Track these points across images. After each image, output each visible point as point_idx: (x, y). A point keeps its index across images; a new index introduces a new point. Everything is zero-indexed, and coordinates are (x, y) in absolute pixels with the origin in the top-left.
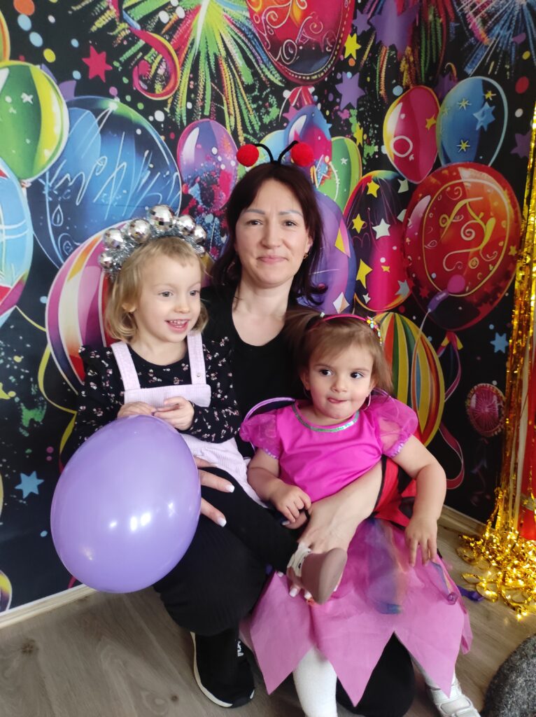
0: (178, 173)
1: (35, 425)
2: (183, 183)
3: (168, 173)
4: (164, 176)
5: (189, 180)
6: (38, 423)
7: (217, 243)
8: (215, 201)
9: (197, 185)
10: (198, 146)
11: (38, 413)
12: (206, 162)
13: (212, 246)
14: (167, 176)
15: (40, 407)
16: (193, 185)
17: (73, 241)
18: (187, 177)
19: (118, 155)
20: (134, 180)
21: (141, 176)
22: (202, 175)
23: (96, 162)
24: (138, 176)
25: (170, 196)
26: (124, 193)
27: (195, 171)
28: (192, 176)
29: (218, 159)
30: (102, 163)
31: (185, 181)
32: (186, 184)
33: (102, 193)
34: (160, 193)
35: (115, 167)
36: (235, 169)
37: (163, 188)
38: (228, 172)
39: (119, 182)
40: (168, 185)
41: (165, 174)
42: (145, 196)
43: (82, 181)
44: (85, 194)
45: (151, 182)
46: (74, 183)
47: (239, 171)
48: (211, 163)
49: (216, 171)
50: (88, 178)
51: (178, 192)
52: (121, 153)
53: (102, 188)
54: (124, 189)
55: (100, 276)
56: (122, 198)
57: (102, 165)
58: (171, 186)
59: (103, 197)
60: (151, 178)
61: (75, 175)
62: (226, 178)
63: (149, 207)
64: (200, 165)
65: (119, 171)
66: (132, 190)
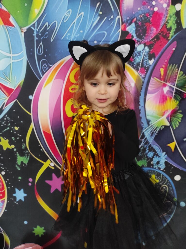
0: (119, 17)
1: (24, 165)
2: (123, 23)
3: (112, 17)
4: (109, 19)
5: (127, 20)
6: (25, 164)
7: (145, 65)
8: (146, 34)
9: (133, 25)
11: (25, 159)
12: (143, 7)
13: (141, 67)
14: (112, 19)
15: (26, 156)
16: (130, 24)
17: (48, 64)
18: (126, 19)
19: (78, 8)
20: (88, 23)
21: (93, 20)
22: (138, 17)
23: (64, 14)
24: (91, 20)
25: (113, 33)
26: (81, 33)
27: (133, 14)
28: (130, 18)
29: (152, 4)
30: (68, 14)
31: (124, 21)
32: (125, 23)
33: (67, 33)
34: (105, 31)
35: (76, 16)
36: (167, 9)
37: (108, 27)
38: (160, 13)
39: (78, 25)
40: (111, 25)
41: (110, 18)
42: (95, 34)
43: (55, 26)
44: (57, 34)
45: (100, 24)
46: (50, 28)
47: (170, 10)
48: (146, 7)
49: (150, 13)
50: (59, 24)
51: (118, 30)
52: (81, 6)
53: (67, 30)
54: (81, 30)
55: (63, 85)
56: (79, 36)
57: (68, 15)
58: (114, 25)
59: (67, 36)
60: (100, 21)
61: (51, 23)
62: (158, 17)
63: (97, 41)
64: (138, 9)
65: (78, 18)
66: (86, 30)
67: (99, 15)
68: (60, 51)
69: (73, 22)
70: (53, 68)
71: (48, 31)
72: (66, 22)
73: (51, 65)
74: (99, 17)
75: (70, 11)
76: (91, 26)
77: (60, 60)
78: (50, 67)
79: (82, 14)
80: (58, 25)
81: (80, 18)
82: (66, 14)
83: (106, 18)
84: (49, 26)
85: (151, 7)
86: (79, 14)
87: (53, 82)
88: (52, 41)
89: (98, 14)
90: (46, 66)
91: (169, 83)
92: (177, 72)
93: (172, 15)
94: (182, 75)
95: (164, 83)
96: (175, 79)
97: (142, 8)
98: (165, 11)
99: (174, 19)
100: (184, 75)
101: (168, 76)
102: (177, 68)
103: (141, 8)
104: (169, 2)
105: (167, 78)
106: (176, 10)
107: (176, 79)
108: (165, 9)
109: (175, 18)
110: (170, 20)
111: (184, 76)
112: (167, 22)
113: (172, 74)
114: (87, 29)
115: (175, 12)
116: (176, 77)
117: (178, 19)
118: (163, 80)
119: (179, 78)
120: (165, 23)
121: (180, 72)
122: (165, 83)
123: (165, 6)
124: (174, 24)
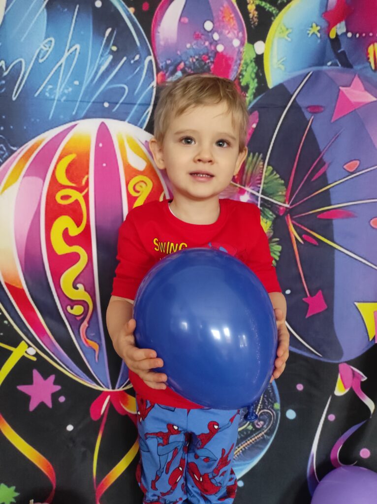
0: (151, 58)
2: (158, 70)
3: (137, 57)
4: (132, 62)
5: (167, 66)
9: (179, 74)
10: (182, 20)
12: (195, 42)
14: (136, 61)
16: (173, 73)
17: (9, 145)
18: (164, 63)
19: (68, 37)
20: (90, 68)
21: (100, 61)
22: (187, 61)
23: (39, 46)
24: (95, 62)
25: (140, 88)
26: (76, 85)
27: (178, 54)
28: (171, 61)
29: (213, 38)
30: (47, 46)
31: (161, 68)
32: (163, 71)
33: (47, 85)
34: (125, 84)
35: (64, 52)
36: (239, 50)
37: (129, 77)
38: (228, 56)
39: (69, 70)
40: (137, 73)
41: (133, 58)
42: (104, 88)
43: (21, 69)
44: (24, 86)
45: (114, 70)
46: (9, 72)
47: (245, 53)
48: (203, 43)
49: (210, 55)
50: (29, 65)
51: (151, 83)
52: (73, 33)
53: (46, 78)
54: (75, 80)
55: (42, 190)
56: (72, 91)
57: (47, 49)
58: (142, 74)
59: (47, 90)
60: (113, 64)
61: (12, 63)
62: (224, 63)
63: (109, 103)
64: (186, 46)
65: (69, 56)
66: (87, 81)
67: (112, 52)
68: (33, 120)
69: (58, 62)
70: (19, 154)
71: (5, 78)
72: (43, 62)
73: (14, 149)
74: (111, 57)
75: (51, 41)
76: (96, 72)
77: (33, 137)
78: (13, 152)
79: (76, 49)
80: (26, 68)
81: (72, 55)
82: (42, 47)
83: (125, 59)
84: (7, 69)
85: (211, 44)
86: (70, 47)
87: (21, 183)
88: (14, 99)
89: (108, 51)
90: (4, 149)
91: (250, 186)
92: (262, 167)
93: (248, 61)
94: (272, 173)
95: (240, 188)
96: (258, 180)
97: (195, 44)
98: (236, 53)
99: (253, 71)
100: (275, 173)
101: (247, 174)
102: (262, 160)
103: (193, 44)
104: (244, 37)
105: (246, 179)
106: (255, 53)
107: (261, 179)
108: (237, 50)
109: (255, 68)
110: (246, 70)
111: (275, 175)
112: (241, 74)
113: (254, 171)
114: (87, 79)
115: (254, 56)
116: (261, 177)
117: (260, 71)
118: (238, 182)
119: (266, 178)
120: (237, 77)
121: (267, 167)
122: (243, 187)
123: (236, 43)
124: (253, 80)
